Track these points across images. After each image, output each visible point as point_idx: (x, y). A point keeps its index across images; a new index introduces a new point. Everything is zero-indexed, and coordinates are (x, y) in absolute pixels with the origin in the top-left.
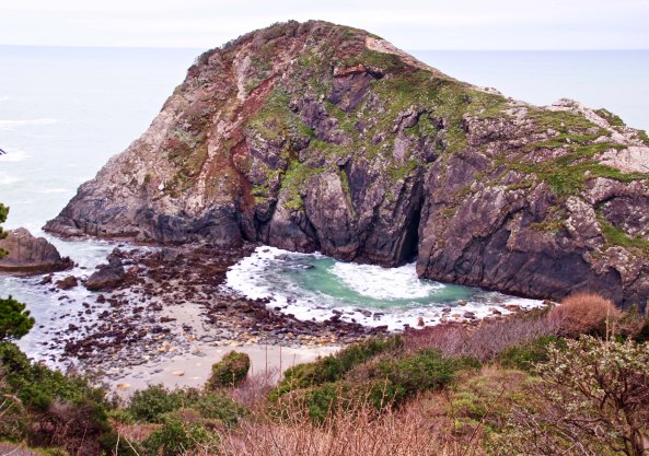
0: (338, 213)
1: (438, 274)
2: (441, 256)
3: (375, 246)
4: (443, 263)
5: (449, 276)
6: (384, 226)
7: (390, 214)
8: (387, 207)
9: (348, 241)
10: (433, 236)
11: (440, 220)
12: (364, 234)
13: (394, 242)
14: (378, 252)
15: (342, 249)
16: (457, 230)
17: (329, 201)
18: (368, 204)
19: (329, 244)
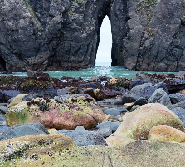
0: (22, 23)
1: (149, 64)
2: (152, 44)
3: (68, 52)
4: (154, 52)
5: (162, 64)
6: (75, 30)
7: (81, 17)
8: (77, 11)
9: (38, 50)
10: (140, 27)
11: (144, 11)
12: (54, 42)
13: (88, 45)
14: (73, 58)
15: (32, 60)
16: (164, 17)
17: (11, 11)
18: (55, 10)
19: (15, 59)
